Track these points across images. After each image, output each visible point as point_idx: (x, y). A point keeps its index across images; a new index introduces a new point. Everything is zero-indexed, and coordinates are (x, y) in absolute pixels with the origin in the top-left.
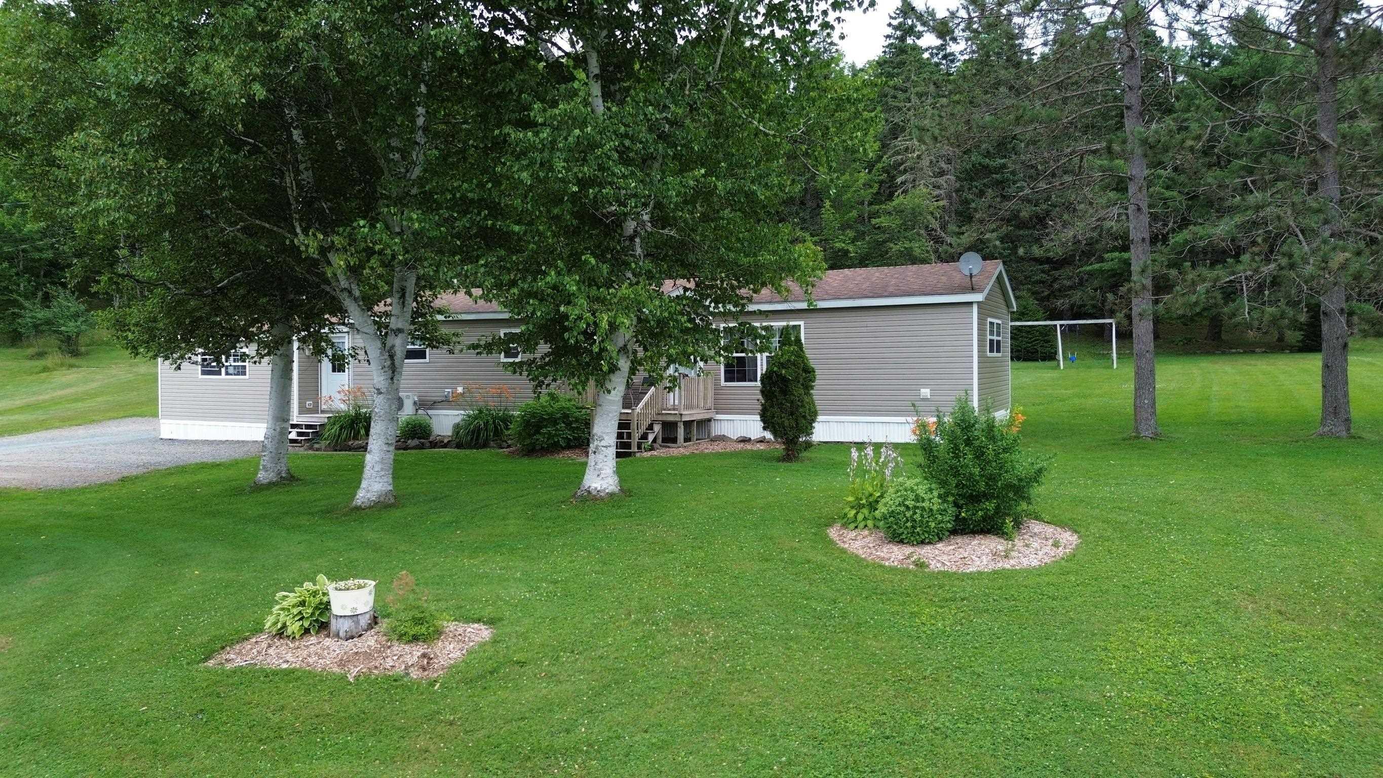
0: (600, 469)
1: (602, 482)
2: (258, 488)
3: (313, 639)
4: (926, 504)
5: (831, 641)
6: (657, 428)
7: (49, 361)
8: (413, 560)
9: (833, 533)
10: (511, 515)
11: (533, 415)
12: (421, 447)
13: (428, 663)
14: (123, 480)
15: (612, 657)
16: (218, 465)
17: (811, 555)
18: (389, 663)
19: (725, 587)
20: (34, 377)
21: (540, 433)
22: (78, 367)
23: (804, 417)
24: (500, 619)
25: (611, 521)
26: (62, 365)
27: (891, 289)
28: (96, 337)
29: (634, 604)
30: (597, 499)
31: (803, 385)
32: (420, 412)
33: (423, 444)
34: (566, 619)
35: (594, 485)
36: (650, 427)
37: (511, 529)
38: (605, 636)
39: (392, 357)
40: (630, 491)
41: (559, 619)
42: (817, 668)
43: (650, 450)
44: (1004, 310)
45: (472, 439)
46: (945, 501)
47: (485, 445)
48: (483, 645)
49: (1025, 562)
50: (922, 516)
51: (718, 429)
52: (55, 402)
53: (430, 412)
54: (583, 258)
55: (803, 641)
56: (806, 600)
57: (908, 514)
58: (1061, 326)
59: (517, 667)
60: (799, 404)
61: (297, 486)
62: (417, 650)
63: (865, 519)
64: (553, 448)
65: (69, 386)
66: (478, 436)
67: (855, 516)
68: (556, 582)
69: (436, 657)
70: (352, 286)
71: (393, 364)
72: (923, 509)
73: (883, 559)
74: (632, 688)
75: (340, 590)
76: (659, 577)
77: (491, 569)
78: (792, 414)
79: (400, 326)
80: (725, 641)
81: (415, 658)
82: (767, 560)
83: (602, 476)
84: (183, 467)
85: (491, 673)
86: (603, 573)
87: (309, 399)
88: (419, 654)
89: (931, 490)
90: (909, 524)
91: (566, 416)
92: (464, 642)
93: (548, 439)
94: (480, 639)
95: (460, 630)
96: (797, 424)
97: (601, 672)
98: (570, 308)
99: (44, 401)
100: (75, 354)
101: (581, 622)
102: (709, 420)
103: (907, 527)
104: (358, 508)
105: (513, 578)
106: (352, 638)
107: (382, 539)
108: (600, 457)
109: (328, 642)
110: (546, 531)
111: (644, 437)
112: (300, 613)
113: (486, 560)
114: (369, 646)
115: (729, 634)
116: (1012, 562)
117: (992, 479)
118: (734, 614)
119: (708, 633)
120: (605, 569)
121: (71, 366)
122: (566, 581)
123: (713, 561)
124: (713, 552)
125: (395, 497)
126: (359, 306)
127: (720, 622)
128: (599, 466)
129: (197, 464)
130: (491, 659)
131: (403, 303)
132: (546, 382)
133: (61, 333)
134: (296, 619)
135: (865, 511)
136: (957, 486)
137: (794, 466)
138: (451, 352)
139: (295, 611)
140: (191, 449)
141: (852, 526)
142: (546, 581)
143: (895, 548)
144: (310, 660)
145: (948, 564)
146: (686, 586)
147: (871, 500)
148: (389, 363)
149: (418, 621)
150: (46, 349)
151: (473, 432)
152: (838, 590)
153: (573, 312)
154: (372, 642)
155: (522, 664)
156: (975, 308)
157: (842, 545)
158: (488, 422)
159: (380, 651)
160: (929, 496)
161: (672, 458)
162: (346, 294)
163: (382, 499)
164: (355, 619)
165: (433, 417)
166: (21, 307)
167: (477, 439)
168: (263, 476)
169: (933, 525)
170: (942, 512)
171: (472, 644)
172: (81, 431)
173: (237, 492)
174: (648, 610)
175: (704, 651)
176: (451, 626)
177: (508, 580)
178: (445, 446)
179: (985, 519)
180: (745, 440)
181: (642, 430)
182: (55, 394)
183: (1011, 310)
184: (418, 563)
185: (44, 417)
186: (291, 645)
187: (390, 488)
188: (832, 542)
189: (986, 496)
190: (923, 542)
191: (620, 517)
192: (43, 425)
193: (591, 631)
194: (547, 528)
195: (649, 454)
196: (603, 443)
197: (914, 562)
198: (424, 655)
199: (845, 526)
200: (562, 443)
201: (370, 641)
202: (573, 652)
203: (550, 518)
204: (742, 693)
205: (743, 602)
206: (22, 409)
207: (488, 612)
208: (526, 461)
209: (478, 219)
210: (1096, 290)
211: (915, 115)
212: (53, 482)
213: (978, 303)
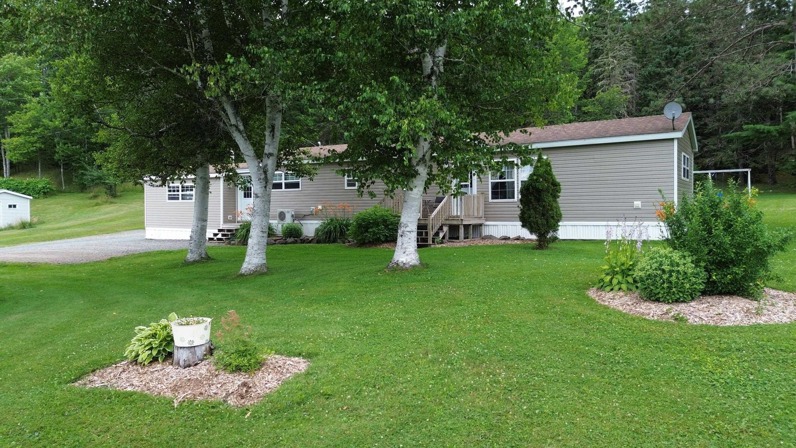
0: (406, 248)
1: (407, 257)
2: (187, 264)
3: (159, 366)
4: (681, 268)
5: (623, 387)
6: (445, 229)
7: (99, 200)
8: (264, 307)
9: (592, 293)
10: (343, 279)
11: (363, 220)
12: (295, 242)
13: (246, 391)
14: (111, 259)
15: (410, 393)
16: (170, 252)
17: (580, 310)
18: (214, 390)
19: (510, 333)
20: (91, 209)
21: (368, 232)
22: (116, 203)
23: (553, 217)
24: (317, 354)
25: (413, 284)
26: (106, 202)
27: (611, 132)
28: (126, 187)
29: (431, 345)
30: (403, 270)
31: (551, 195)
32: (296, 222)
33: (296, 241)
34: (372, 356)
35: (401, 260)
36: (441, 228)
37: (340, 288)
38: (405, 373)
39: (265, 172)
40: (427, 265)
41: (365, 356)
42: (619, 415)
43: (441, 243)
44: (690, 150)
45: (326, 238)
46: (697, 266)
47: (334, 241)
48: (297, 376)
49: (776, 319)
50: (678, 278)
51: (486, 231)
52: (100, 221)
53: (302, 222)
54: (391, 78)
55: (596, 385)
56: (587, 346)
57: (665, 277)
58: (712, 174)
59: (323, 399)
60: (549, 208)
61: (211, 263)
62: (238, 380)
63: (619, 283)
64: (376, 242)
65: (108, 213)
66: (330, 236)
67: (611, 281)
68: (366, 325)
69: (255, 386)
70: (239, 123)
71: (266, 177)
72: (678, 271)
73: (643, 314)
74: (429, 427)
75: (182, 325)
76: (451, 324)
77: (319, 314)
78: (543, 215)
79: (271, 151)
80: (517, 382)
81: (236, 387)
82: (542, 313)
83: (407, 253)
84: (149, 253)
85: (299, 404)
86: (405, 319)
87: (230, 214)
88: (240, 383)
89: (684, 257)
90: (665, 285)
91: (385, 221)
92: (282, 373)
93: (373, 236)
94: (297, 371)
95: (281, 363)
96: (547, 222)
97: (399, 408)
98: (381, 116)
99: (93, 221)
100: (114, 196)
101: (384, 359)
102: (481, 225)
103: (663, 288)
104: (242, 275)
105: (334, 322)
106: (189, 366)
107: (249, 293)
108: (405, 239)
109: (170, 369)
110: (365, 289)
111: (437, 234)
112: (150, 344)
113: (317, 308)
114: (201, 374)
115: (521, 376)
116: (764, 318)
117: (740, 247)
118: (522, 357)
119: (500, 374)
120: (407, 316)
121: (111, 203)
122: (376, 325)
123: (496, 312)
124: (496, 306)
125: (268, 268)
126: (243, 137)
127: (509, 364)
128: (405, 245)
129: (158, 251)
130: (301, 390)
131: (273, 135)
132: (367, 184)
133: (107, 184)
134: (147, 348)
135: (619, 277)
136: (708, 254)
137: (545, 252)
138: (311, 179)
139: (147, 342)
140: (159, 244)
141: (608, 289)
142: (359, 324)
143: (653, 306)
144: (151, 385)
145: (706, 319)
146: (476, 331)
147: (623, 268)
148: (263, 176)
149: (243, 354)
150: (99, 194)
151: (327, 233)
152: (614, 339)
153: (383, 119)
154: (204, 371)
155: (328, 396)
156: (676, 142)
157: (602, 303)
158: (336, 227)
159: (209, 379)
160: (682, 261)
161: (456, 248)
162: (234, 129)
163: (258, 269)
164: (192, 350)
165: (304, 225)
166: (86, 170)
167: (329, 238)
168: (190, 257)
169: (688, 286)
170: (696, 275)
171: (289, 375)
172: (108, 236)
173: (175, 266)
174: (442, 350)
175: (498, 391)
176: (273, 358)
177: (330, 323)
178: (310, 242)
179: (734, 281)
180: (506, 238)
181: (435, 231)
182: (99, 218)
183: (694, 150)
184: (268, 309)
185: (91, 229)
186: (141, 371)
187: (264, 262)
188: (593, 300)
189: (733, 263)
190: (677, 301)
191: (419, 281)
192: (89, 233)
193: (393, 368)
194: (366, 288)
195: (440, 246)
196: (408, 229)
197: (673, 316)
198: (244, 384)
199: (601, 288)
200: (382, 238)
201: (203, 369)
202: (375, 386)
203: (369, 281)
204: (546, 440)
205: (528, 346)
206: (80, 225)
207: (309, 347)
208: (359, 249)
209: (315, 56)
210: (733, 152)
211: (610, 42)
212: (69, 259)
213: (678, 139)
